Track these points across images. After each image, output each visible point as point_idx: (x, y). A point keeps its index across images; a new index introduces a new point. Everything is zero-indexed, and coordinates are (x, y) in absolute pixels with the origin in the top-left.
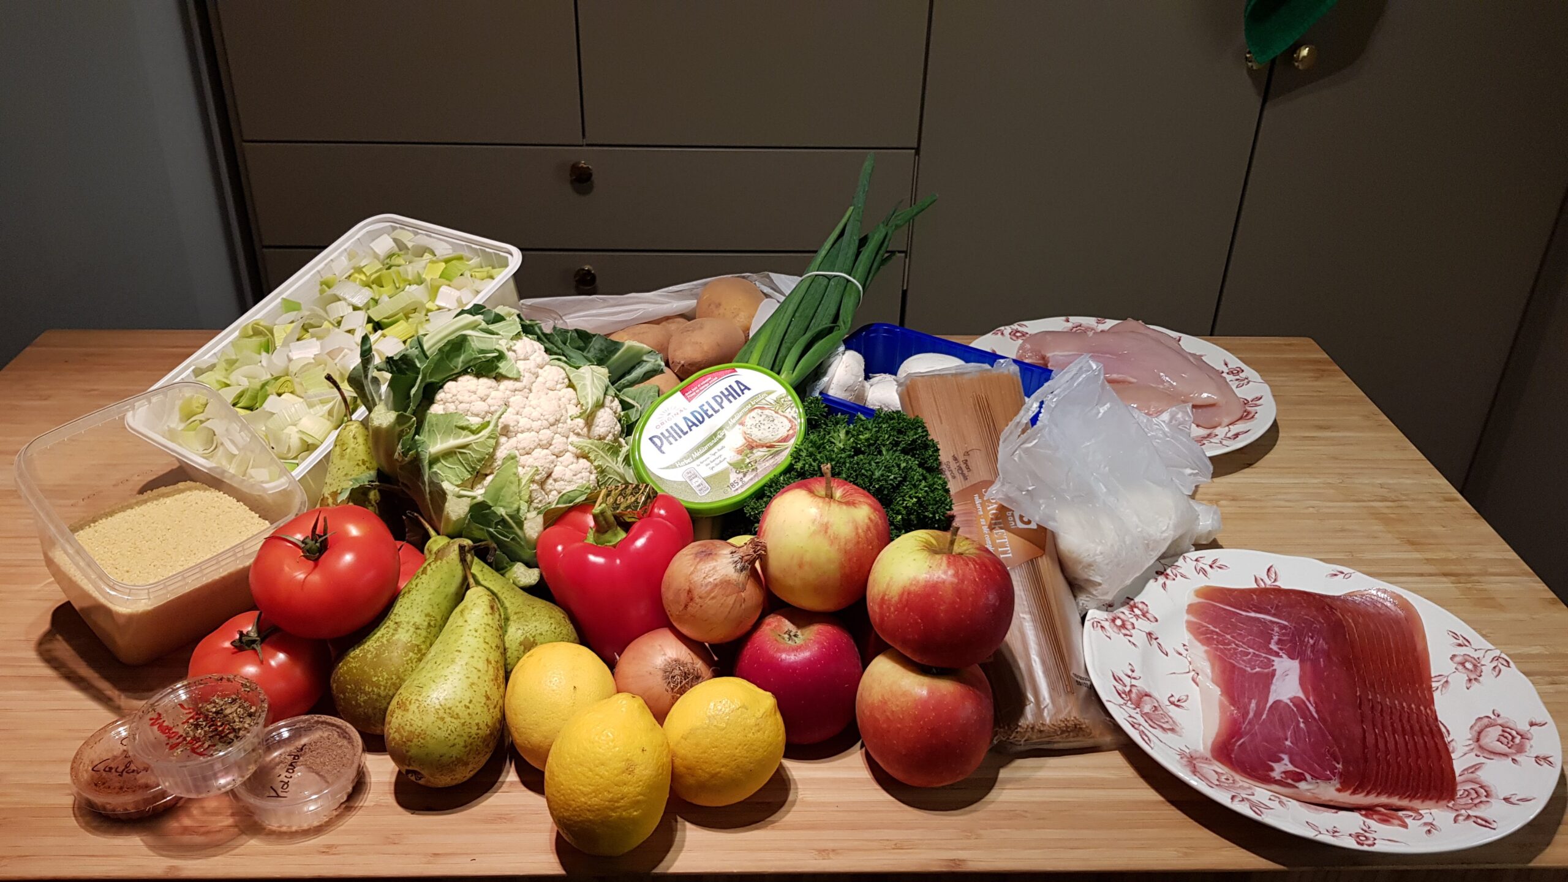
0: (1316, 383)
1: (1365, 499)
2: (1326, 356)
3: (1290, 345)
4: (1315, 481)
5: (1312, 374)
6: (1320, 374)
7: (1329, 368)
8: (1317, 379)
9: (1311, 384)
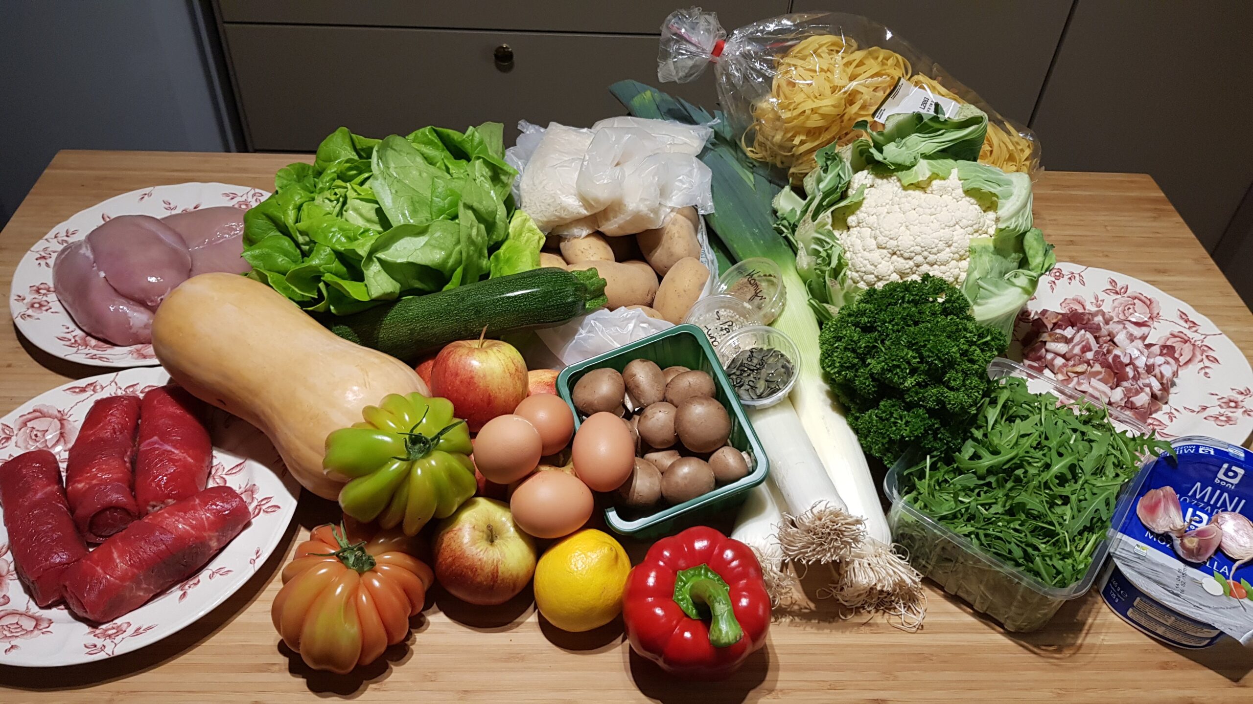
0: (1154, 224)
2: (1163, 195)
3: (1132, 182)
5: (1152, 215)
6: (1158, 215)
7: (1166, 207)
8: (1155, 219)
9: (1150, 224)
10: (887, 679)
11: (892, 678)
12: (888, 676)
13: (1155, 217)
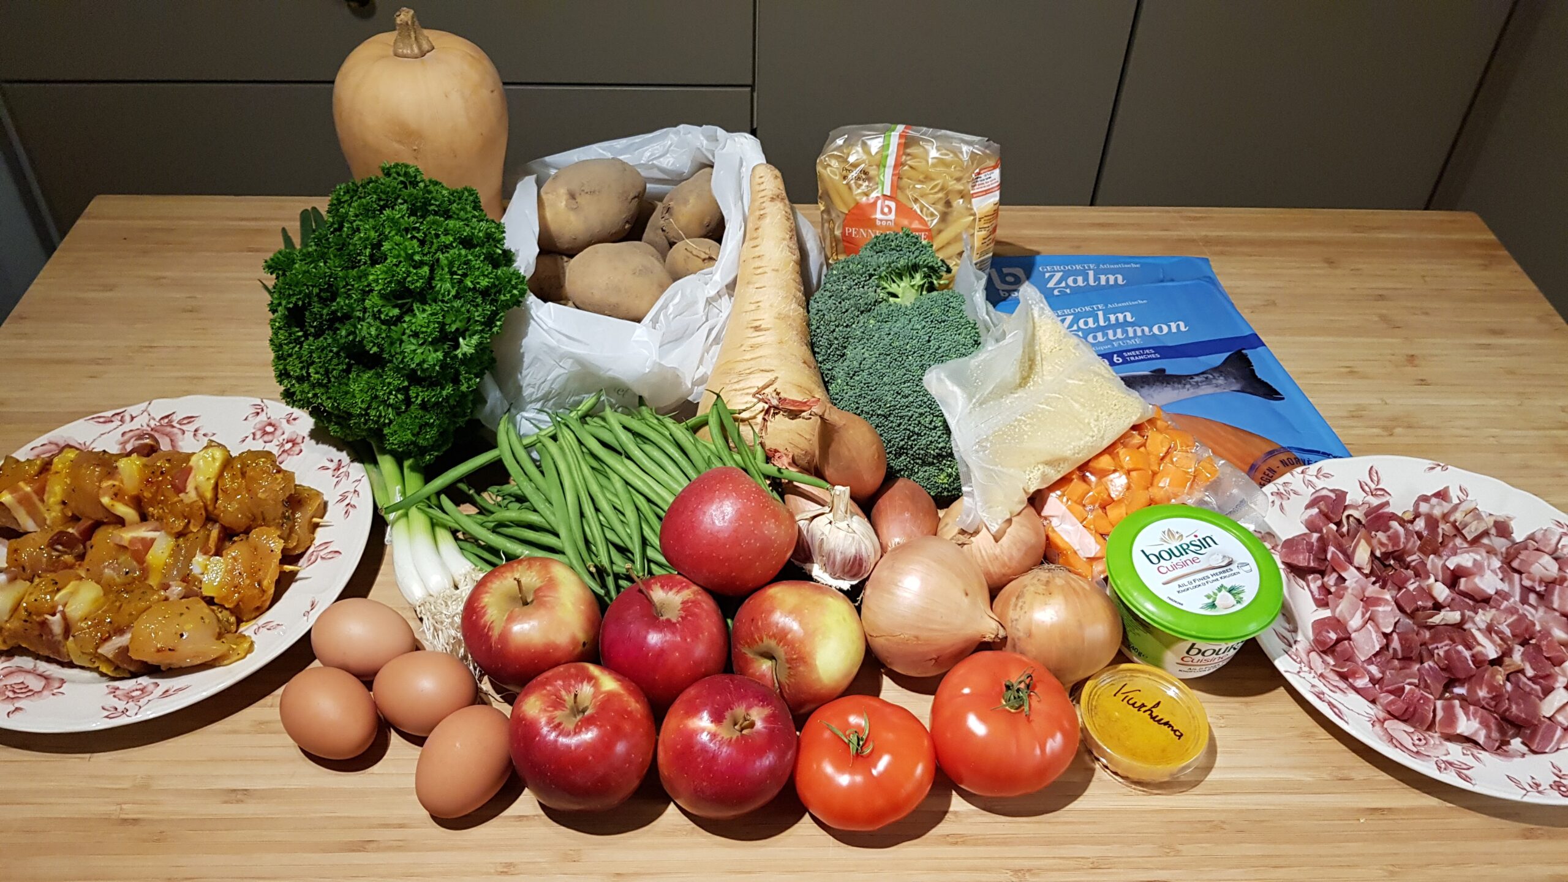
0: (1486, 273)
1: (1546, 426)
3: (1451, 221)
4: (1493, 402)
5: (1481, 262)
6: (1490, 261)
7: (1499, 253)
9: (1479, 274)
10: (1167, 854)
11: (1172, 853)
12: (1168, 851)
13: (1486, 266)
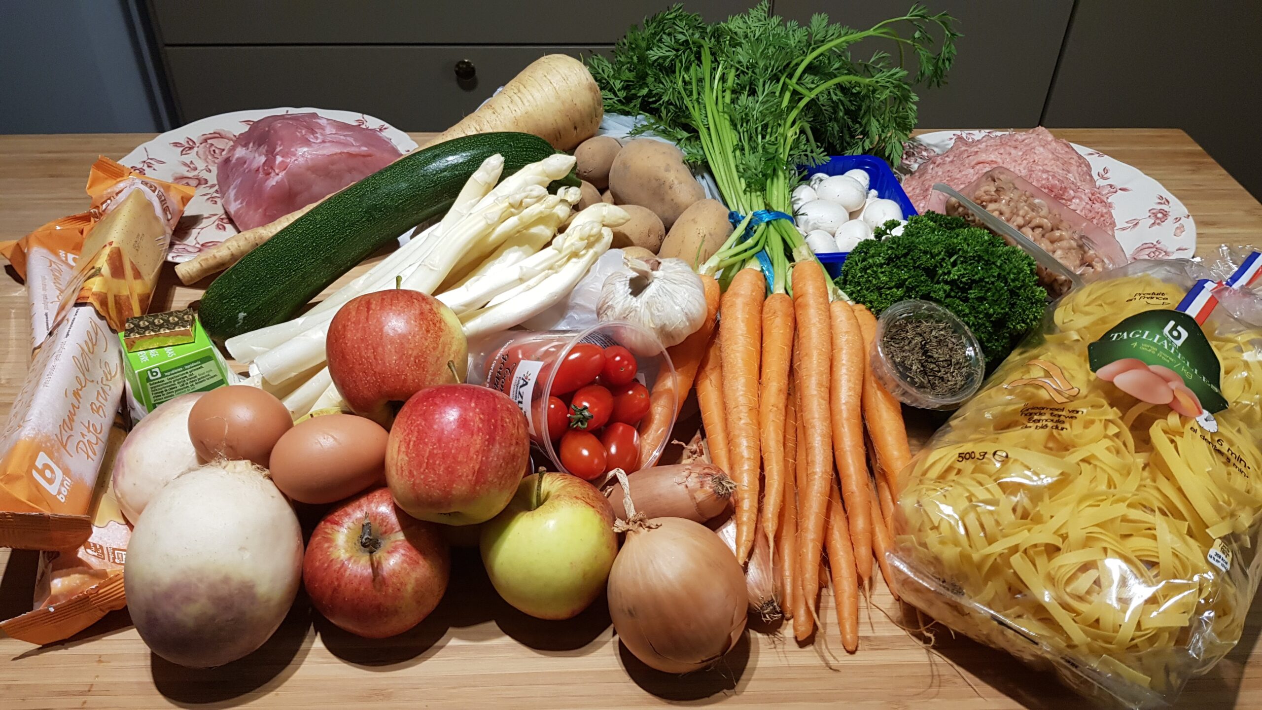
0: (1195, 177)
2: (1200, 148)
3: (1161, 136)
5: (1190, 168)
6: (1197, 168)
7: (1205, 160)
8: (1194, 171)
9: (1190, 177)
